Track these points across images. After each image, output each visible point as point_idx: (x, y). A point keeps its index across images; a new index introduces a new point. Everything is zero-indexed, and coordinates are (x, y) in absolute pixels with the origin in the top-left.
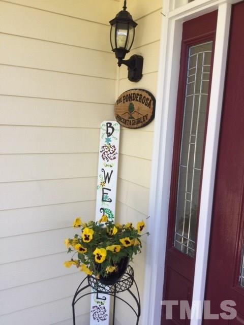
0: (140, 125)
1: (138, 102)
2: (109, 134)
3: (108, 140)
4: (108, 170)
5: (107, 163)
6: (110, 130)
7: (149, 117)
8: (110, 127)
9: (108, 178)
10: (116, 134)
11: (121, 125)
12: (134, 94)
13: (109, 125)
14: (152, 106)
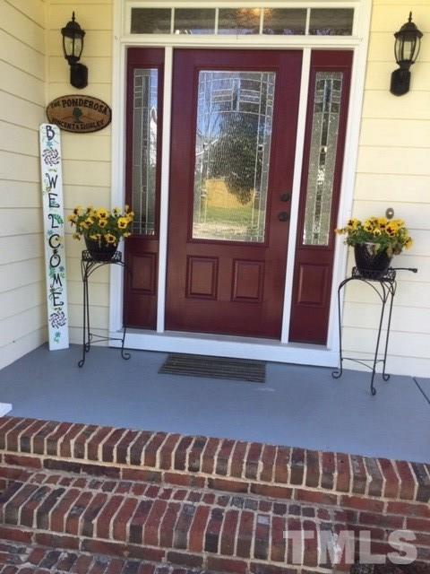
0: (93, 129)
1: (87, 108)
2: (50, 138)
3: (49, 144)
4: (53, 175)
5: (51, 168)
6: (50, 134)
7: (105, 122)
8: (50, 130)
9: (53, 183)
10: (57, 138)
11: (61, 129)
12: (80, 100)
13: (49, 129)
14: (108, 113)
